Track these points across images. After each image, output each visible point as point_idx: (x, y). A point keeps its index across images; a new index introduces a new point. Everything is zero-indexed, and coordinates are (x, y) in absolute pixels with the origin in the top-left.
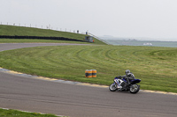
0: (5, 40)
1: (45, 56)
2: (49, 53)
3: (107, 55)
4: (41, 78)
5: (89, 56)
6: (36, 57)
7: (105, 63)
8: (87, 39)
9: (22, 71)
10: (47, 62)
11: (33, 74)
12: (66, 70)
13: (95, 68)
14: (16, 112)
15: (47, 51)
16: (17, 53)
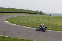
0: (12, 13)
1: (26, 19)
2: (27, 18)
3: (47, 19)
4: (24, 27)
5: (41, 19)
6: (23, 19)
7: (47, 22)
8: (40, 13)
9: (18, 24)
10: (27, 21)
11: (21, 25)
12: (33, 24)
13: (43, 23)
14: (16, 39)
15: (27, 17)
16: (16, 18)
